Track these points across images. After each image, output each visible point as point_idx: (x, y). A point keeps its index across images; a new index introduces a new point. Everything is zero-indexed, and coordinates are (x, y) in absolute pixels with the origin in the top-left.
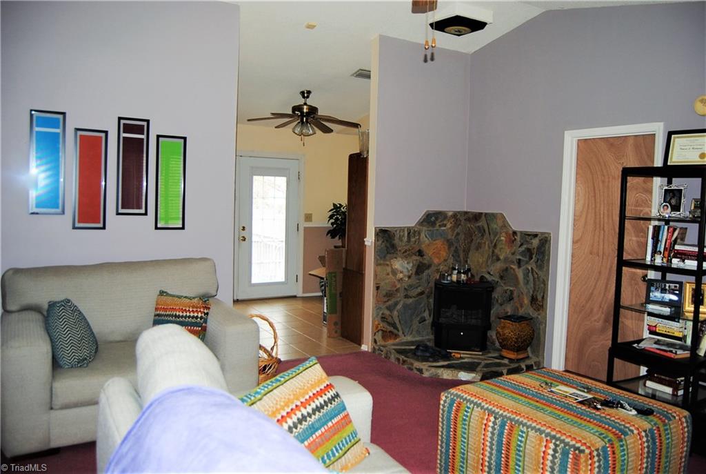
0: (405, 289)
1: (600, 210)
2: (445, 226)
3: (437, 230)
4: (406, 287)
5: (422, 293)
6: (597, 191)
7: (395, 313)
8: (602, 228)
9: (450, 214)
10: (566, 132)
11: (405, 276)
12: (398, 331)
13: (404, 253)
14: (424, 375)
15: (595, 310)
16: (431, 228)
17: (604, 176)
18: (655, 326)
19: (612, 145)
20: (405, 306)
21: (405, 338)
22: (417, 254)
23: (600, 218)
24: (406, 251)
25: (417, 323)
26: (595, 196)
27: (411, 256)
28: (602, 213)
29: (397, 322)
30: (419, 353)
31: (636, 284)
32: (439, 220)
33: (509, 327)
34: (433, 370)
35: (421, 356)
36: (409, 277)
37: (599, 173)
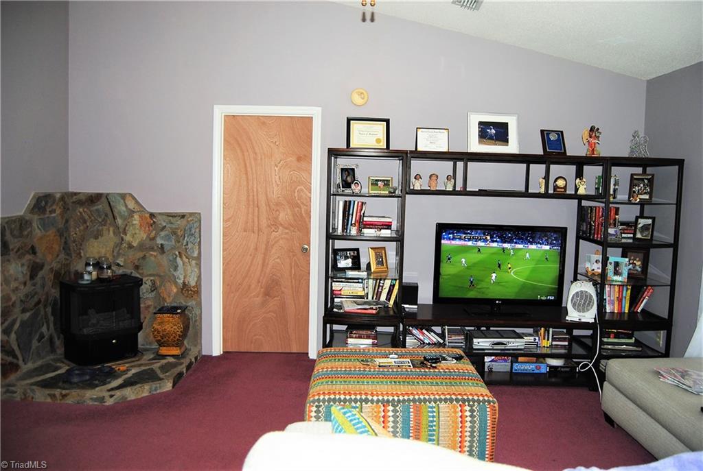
0: (21, 301)
1: (253, 187)
2: (55, 212)
3: (48, 217)
4: (23, 299)
5: (39, 302)
6: (249, 170)
7: (13, 336)
8: (256, 205)
9: (58, 196)
10: (215, 106)
11: (20, 283)
12: (18, 359)
13: (17, 252)
14: (107, 404)
15: (253, 286)
16: (42, 217)
17: (256, 154)
18: (341, 290)
19: (264, 123)
20: (23, 324)
21: (26, 366)
22: (31, 252)
23: (253, 196)
24: (18, 250)
25: (36, 342)
26: (246, 174)
27: (25, 255)
28: (255, 190)
29: (15, 347)
30: (75, 380)
31: (294, 256)
32: (49, 205)
33: (168, 322)
34: (118, 393)
35: (80, 382)
36: (25, 284)
37: (250, 150)
